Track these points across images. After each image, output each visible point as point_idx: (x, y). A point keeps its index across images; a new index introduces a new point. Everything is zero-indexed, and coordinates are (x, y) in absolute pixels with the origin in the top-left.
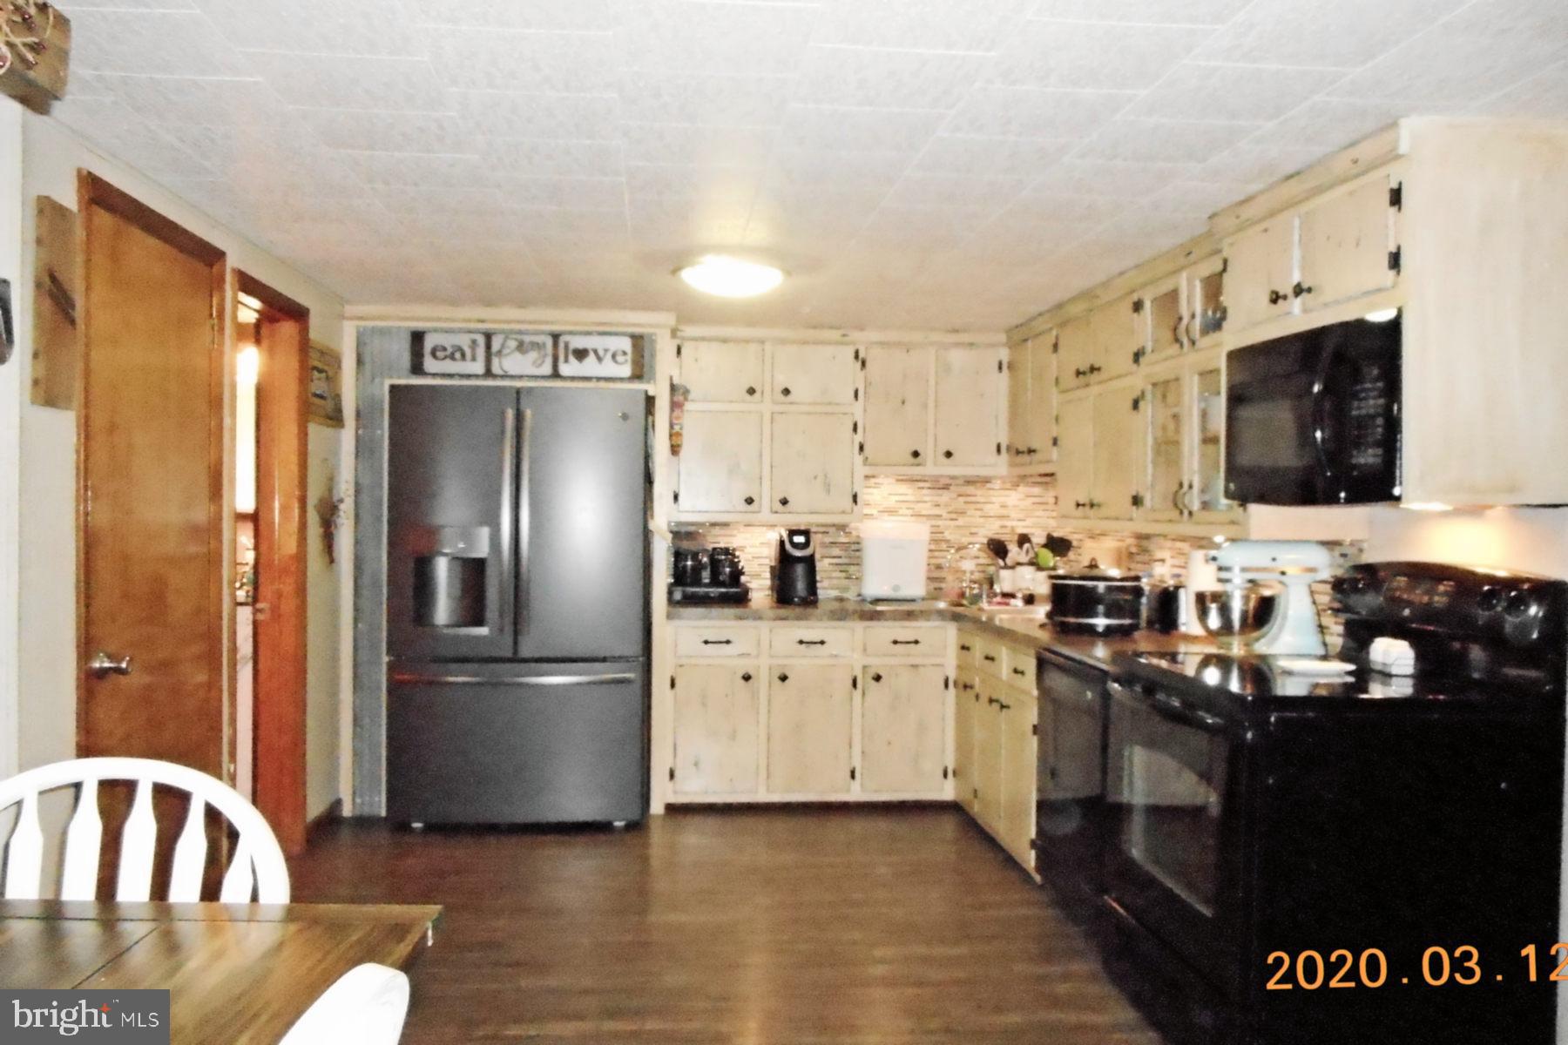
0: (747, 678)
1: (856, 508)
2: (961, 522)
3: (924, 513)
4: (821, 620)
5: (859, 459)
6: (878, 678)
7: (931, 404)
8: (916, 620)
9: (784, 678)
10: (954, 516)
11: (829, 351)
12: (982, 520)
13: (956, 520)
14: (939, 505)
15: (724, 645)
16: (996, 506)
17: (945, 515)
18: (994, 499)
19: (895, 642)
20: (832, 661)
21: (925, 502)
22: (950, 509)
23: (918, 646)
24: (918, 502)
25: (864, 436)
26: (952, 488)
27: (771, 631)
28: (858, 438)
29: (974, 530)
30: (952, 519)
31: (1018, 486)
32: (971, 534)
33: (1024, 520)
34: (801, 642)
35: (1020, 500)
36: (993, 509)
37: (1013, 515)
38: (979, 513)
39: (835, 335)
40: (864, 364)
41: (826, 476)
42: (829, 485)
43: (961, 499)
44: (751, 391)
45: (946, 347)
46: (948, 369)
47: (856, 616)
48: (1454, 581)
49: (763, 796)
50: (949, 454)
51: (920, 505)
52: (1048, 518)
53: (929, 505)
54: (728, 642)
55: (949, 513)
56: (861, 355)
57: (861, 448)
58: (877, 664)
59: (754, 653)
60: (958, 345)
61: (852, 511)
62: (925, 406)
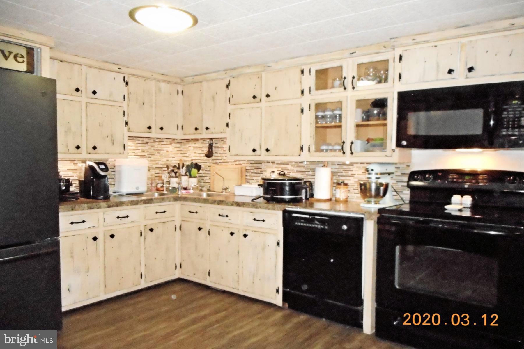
0: (95, 239)
1: (125, 151)
2: (152, 158)
3: (139, 154)
4: (128, 206)
5: (126, 129)
6: (151, 230)
7: (154, 105)
8: (165, 202)
9: (112, 236)
10: (150, 156)
11: (114, 75)
12: (160, 157)
13: (151, 157)
14: (144, 151)
15: (82, 224)
16: (165, 151)
17: (147, 155)
18: (164, 149)
19: (157, 213)
20: (132, 225)
21: (139, 149)
22: (148, 153)
23: (166, 213)
24: (137, 149)
25: (128, 118)
26: (149, 143)
27: (104, 213)
28: (125, 118)
29: (157, 162)
30: (149, 157)
31: (172, 143)
32: (157, 163)
33: (174, 157)
34: (118, 217)
35: (173, 149)
36: (163, 153)
37: (171, 155)
38: (159, 154)
39: (116, 68)
40: (127, 83)
41: (112, 136)
42: (113, 141)
43: (153, 149)
44: (77, 90)
45: (159, 81)
46: (160, 90)
47: (142, 203)
48: (487, 175)
49: (103, 297)
50: (162, 129)
51: (137, 151)
52: (182, 156)
53: (140, 151)
54: (84, 222)
55: (148, 154)
56: (126, 79)
57: (127, 124)
58: (150, 224)
59: (96, 225)
60: (164, 81)
61: (124, 153)
62: (151, 106)
